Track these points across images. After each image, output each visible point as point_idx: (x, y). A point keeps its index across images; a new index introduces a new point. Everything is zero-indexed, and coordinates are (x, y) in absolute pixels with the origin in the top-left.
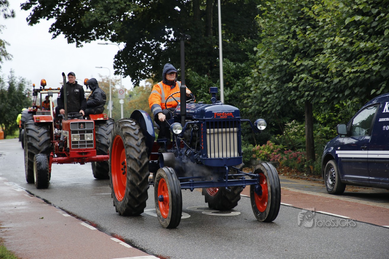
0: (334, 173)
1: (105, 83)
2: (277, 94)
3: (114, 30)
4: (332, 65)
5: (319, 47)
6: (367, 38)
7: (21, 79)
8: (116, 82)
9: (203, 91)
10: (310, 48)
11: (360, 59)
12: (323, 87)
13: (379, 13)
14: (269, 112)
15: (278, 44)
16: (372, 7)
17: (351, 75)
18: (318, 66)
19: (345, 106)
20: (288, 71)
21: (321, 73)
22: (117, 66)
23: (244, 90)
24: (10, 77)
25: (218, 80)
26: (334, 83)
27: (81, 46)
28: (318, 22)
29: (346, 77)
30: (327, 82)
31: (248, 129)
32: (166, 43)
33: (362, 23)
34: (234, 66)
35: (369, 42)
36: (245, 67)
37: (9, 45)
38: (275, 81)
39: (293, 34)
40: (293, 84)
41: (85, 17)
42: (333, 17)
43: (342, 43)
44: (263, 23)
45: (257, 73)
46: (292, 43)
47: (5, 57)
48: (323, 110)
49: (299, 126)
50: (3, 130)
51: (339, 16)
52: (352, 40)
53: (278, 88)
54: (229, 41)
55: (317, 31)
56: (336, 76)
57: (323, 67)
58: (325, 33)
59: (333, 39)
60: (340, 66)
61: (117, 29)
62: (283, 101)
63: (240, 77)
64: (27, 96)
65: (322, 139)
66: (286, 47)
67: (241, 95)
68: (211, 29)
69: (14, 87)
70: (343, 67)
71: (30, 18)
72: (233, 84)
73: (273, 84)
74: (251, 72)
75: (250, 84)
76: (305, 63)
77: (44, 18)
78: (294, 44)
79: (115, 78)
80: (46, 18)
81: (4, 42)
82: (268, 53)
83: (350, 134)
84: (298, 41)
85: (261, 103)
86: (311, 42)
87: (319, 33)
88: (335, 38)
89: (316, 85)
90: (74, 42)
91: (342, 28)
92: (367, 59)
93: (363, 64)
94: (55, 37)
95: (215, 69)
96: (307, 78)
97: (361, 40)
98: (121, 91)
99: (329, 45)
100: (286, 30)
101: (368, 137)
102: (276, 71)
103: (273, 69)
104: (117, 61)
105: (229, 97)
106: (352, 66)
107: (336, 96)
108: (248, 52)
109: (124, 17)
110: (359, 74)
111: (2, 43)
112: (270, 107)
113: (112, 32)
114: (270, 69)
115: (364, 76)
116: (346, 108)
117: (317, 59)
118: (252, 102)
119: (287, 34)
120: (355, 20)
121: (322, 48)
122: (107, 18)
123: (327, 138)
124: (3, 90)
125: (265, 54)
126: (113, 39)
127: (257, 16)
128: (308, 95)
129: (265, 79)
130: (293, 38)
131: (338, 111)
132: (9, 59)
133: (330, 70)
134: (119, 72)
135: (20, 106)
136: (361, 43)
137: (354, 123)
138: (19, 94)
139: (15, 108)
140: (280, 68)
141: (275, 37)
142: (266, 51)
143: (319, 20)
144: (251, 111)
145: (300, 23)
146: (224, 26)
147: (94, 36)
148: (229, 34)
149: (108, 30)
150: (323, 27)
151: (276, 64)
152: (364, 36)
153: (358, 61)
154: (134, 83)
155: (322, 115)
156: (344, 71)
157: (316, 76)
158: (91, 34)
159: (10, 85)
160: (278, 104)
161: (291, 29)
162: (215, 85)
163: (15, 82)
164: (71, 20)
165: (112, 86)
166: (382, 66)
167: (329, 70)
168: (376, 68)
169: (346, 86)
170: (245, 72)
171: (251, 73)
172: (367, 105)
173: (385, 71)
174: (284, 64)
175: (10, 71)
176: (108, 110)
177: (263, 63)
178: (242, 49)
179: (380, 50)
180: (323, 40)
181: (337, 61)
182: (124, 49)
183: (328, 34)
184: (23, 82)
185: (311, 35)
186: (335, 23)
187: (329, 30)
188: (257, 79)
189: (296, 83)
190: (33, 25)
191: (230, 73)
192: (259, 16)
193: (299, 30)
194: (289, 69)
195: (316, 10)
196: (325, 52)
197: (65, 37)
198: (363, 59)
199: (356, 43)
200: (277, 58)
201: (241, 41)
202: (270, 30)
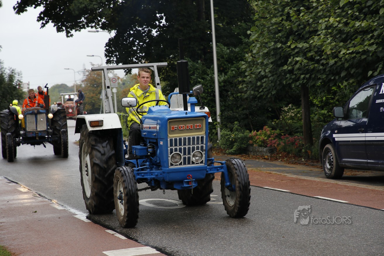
0: (332, 157)
2: (272, 77)
3: (104, 18)
4: (327, 47)
5: (314, 29)
6: (363, 18)
7: (11, 70)
9: (197, 77)
10: (305, 30)
11: (355, 40)
12: (319, 70)
14: (264, 97)
15: (272, 26)
17: (347, 56)
18: (313, 48)
19: (342, 88)
20: (282, 54)
21: (316, 55)
22: (109, 54)
23: (239, 75)
25: (211, 65)
26: (329, 65)
27: (71, 35)
28: (312, 3)
29: (341, 58)
30: (323, 65)
31: (244, 114)
32: (158, 29)
33: (357, 2)
34: (228, 51)
35: (365, 21)
36: (238, 52)
38: (270, 65)
39: (286, 16)
40: (288, 67)
41: (73, 4)
43: (337, 23)
44: (256, 5)
45: (251, 57)
46: (286, 25)
48: (319, 93)
49: (295, 110)
52: (347, 20)
53: (273, 72)
54: (222, 25)
55: (311, 13)
56: (331, 58)
57: (318, 49)
58: (320, 14)
59: (327, 20)
60: (335, 48)
61: (107, 16)
62: (279, 85)
63: (234, 62)
64: (17, 87)
65: (319, 123)
66: (280, 30)
67: (236, 81)
68: (204, 14)
69: (4, 79)
70: (339, 48)
71: (17, 6)
72: (228, 69)
73: (267, 67)
74: (245, 56)
75: (245, 68)
76: (300, 46)
77: (32, 6)
78: (288, 25)
80: (34, 6)
82: (261, 36)
83: (347, 117)
84: (292, 23)
85: (256, 88)
86: (305, 23)
87: (314, 14)
88: (329, 18)
89: (312, 68)
90: (63, 30)
91: (336, 8)
92: (362, 39)
93: (358, 44)
94: (44, 26)
95: (208, 55)
96: (302, 61)
97: (356, 20)
98: (114, 79)
99: (323, 26)
100: (279, 12)
101: (365, 120)
102: (271, 54)
103: (267, 53)
104: (109, 49)
105: (224, 83)
106: (348, 47)
107: (332, 78)
108: (242, 36)
109: (114, 4)
112: (265, 91)
114: (264, 53)
115: (360, 56)
116: (343, 90)
117: (312, 42)
118: (247, 87)
119: (281, 16)
121: (317, 29)
122: (97, 5)
123: (325, 121)
125: (258, 37)
126: (104, 27)
128: (304, 78)
129: (260, 64)
130: (286, 21)
131: (335, 93)
133: (325, 51)
134: (111, 61)
135: (11, 97)
136: (357, 23)
137: (351, 106)
138: (9, 85)
139: (6, 100)
140: (275, 51)
141: (269, 19)
142: (260, 34)
144: (246, 96)
145: (293, 4)
146: (217, 10)
147: (84, 24)
148: (222, 18)
149: (98, 18)
151: (270, 47)
152: (359, 16)
153: (353, 42)
154: (126, 71)
155: (319, 98)
156: (340, 52)
157: (311, 59)
158: (80, 22)
160: (274, 88)
161: (284, 10)
162: (209, 70)
163: (5, 73)
164: (60, 8)
166: (378, 46)
168: (373, 48)
169: (342, 68)
170: (240, 57)
171: (245, 57)
172: (364, 87)
173: (381, 52)
174: (279, 46)
176: (101, 99)
177: (257, 47)
178: (236, 33)
179: (375, 30)
180: (317, 21)
181: (332, 42)
182: (114, 37)
183: (322, 15)
184: (13, 73)
185: (305, 17)
186: (329, 4)
187: (323, 11)
188: (251, 64)
189: (292, 66)
190: (20, 14)
191: (224, 58)
193: (293, 12)
194: (284, 52)
196: (319, 33)
197: (54, 26)
198: (358, 39)
199: (351, 22)
200: (271, 41)
201: (234, 24)
202: (264, 12)
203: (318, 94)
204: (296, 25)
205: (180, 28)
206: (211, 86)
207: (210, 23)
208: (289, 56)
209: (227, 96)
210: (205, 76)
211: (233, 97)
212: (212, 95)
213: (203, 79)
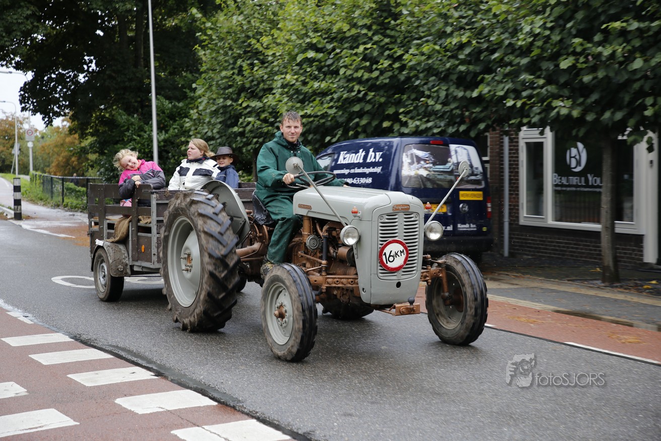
1: (10, 121)
5: (269, 86)
6: (322, 78)
8: (24, 120)
9: (132, 134)
10: (258, 87)
11: (314, 102)
13: (334, 49)
15: (221, 80)
16: (327, 42)
18: (267, 108)
20: (232, 112)
21: (270, 117)
22: (24, 101)
23: (182, 134)
25: (150, 121)
28: (267, 57)
32: (86, 74)
33: (316, 60)
34: (170, 105)
35: (324, 82)
36: (182, 107)
38: (218, 125)
39: (238, 70)
40: (239, 129)
42: (284, 52)
43: (294, 81)
44: (205, 54)
45: (197, 114)
49: (246, 178)
51: (290, 50)
52: (305, 79)
53: (222, 133)
54: (164, 75)
55: (266, 67)
57: (273, 109)
58: (276, 69)
59: (283, 77)
61: (22, 54)
63: (177, 119)
67: (178, 141)
68: (142, 60)
72: (169, 127)
73: (215, 127)
75: (189, 127)
76: (253, 104)
78: (240, 81)
79: (22, 116)
82: (209, 91)
84: (245, 78)
86: (259, 79)
87: (269, 69)
88: (286, 75)
89: (266, 131)
91: (294, 65)
92: (321, 101)
93: (316, 107)
95: (146, 109)
96: (255, 122)
97: (315, 80)
98: (30, 131)
99: (279, 84)
100: (230, 64)
102: (220, 112)
103: (215, 110)
104: (24, 94)
105: (164, 142)
106: (305, 108)
108: (187, 89)
109: (32, 40)
110: (311, 119)
113: (15, 58)
114: (211, 110)
115: (318, 121)
117: (266, 101)
119: (233, 68)
120: (307, 57)
121: (272, 87)
122: (9, 41)
125: (206, 91)
126: (18, 67)
127: (196, 47)
129: (207, 122)
130: (238, 74)
134: (27, 108)
136: (315, 83)
140: (224, 108)
141: (218, 72)
142: (208, 88)
143: (269, 54)
145: (247, 57)
146: (158, 57)
148: (164, 67)
149: (11, 55)
150: (272, 62)
151: (218, 104)
152: (319, 75)
153: (311, 104)
154: (45, 122)
157: (265, 121)
161: (236, 63)
162: (146, 127)
165: (20, 125)
166: (338, 110)
168: (332, 112)
170: (183, 113)
171: (190, 114)
172: (322, 155)
173: (341, 116)
174: (228, 104)
176: (14, 154)
177: (204, 103)
178: (180, 86)
179: (335, 92)
180: (271, 78)
181: (289, 102)
182: (31, 81)
183: (278, 70)
185: (259, 72)
186: (286, 59)
187: (280, 66)
188: (197, 122)
189: (243, 127)
191: (165, 114)
192: (199, 46)
193: (246, 65)
195: (265, 42)
196: (275, 91)
198: (317, 102)
199: (310, 82)
200: (220, 97)
201: (179, 75)
202: (212, 64)
204: (249, 80)
205: (114, 75)
206: (148, 145)
207: (149, 71)
208: (240, 115)
209: (168, 158)
210: (142, 133)
211: (175, 159)
212: (149, 155)
213: (139, 136)
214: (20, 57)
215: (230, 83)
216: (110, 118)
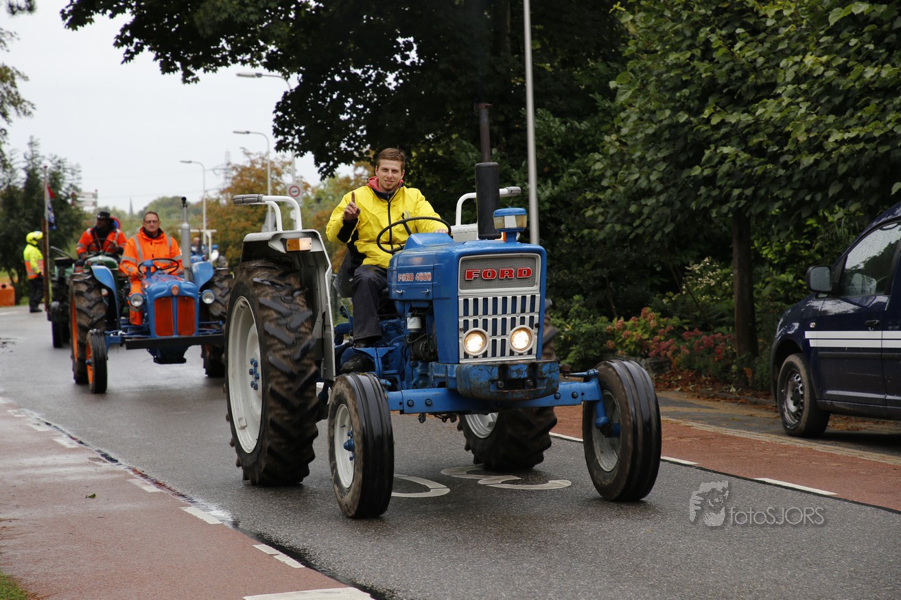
0: (801, 385)
1: (258, 170)
2: (665, 195)
3: (273, 43)
4: (797, 126)
5: (767, 80)
6: (884, 56)
7: (54, 162)
8: (283, 167)
10: (744, 83)
11: (865, 109)
12: (775, 177)
14: (647, 240)
15: (667, 72)
17: (844, 149)
18: (763, 126)
19: (832, 222)
20: (690, 137)
21: (770, 142)
22: (283, 129)
23: (586, 186)
24: (28, 157)
25: (523, 160)
26: (801, 167)
27: (193, 79)
28: (763, 20)
29: (831, 152)
30: (785, 165)
31: (595, 279)
32: (400, 73)
33: (871, 19)
34: (563, 128)
35: (888, 65)
36: (587, 130)
37: (25, 78)
38: (660, 164)
39: (702, 50)
40: (703, 171)
41: (201, 12)
42: (800, 7)
43: (822, 68)
44: (633, 21)
45: (617, 144)
46: (702, 70)
47: (17, 109)
48: (776, 232)
49: (719, 271)
50: (13, 284)
51: (813, 3)
52: (847, 62)
53: (668, 181)
54: (551, 67)
55: (762, 42)
56: (806, 152)
57: (776, 127)
58: (781, 46)
59: (799, 60)
60: (817, 127)
61: (280, 39)
62: (681, 211)
63: (576, 155)
64: (69, 201)
65: (776, 303)
66: (686, 81)
67: (579, 199)
68: (508, 39)
69: (39, 181)
70: (824, 128)
71: (70, 11)
72: (560, 171)
73: (655, 170)
74: (602, 141)
75: (601, 170)
76: (733, 119)
77: (104, 12)
78: (706, 71)
79: (280, 159)
80: (109, 12)
81: (14, 71)
82: (642, 96)
83: (839, 290)
84: (715, 66)
85: (627, 218)
86: (747, 67)
87: (767, 45)
88: (804, 57)
89: (759, 172)
90: (176, 69)
91: (822, 33)
92: (882, 107)
93: (871, 120)
94: (131, 58)
95: (516, 136)
96: (737, 155)
97: (868, 62)
98: (294, 189)
99: (790, 76)
100: (685, 38)
101: (883, 299)
102: (663, 138)
103: (654, 134)
104: (283, 116)
105: (551, 203)
106: (845, 125)
107: (808, 198)
109: (297, 10)
110: (862, 145)
111: (9, 74)
112: (649, 225)
113: (268, 46)
114: (646, 135)
115: (876, 149)
116: (833, 227)
117: (760, 111)
118: (606, 214)
119: (690, 47)
120: (852, 13)
121: (773, 81)
122: (256, 13)
123: (787, 300)
124: (12, 188)
125: (634, 96)
126: (273, 64)
127: (615, 6)
128: (740, 197)
129: (637, 160)
130: (702, 59)
131: (813, 234)
132: (25, 112)
133: (793, 136)
134: (289, 144)
136: (868, 69)
137: (849, 265)
140: (673, 130)
141: (661, 55)
142: (639, 90)
143: (767, 12)
144: (602, 235)
145: (719, 21)
146: (539, 31)
147: (226, 56)
148: (551, 50)
149: (260, 41)
150: (775, 31)
151: (661, 121)
152: (876, 51)
153: (859, 114)
154: (322, 169)
155: (774, 244)
156: (827, 137)
157: (759, 151)
158: (218, 51)
159: (28, 175)
160: (669, 219)
161: (697, 35)
162: (516, 172)
163: (41, 169)
164: (170, 18)
165: (276, 177)
167: (790, 137)
169: (832, 174)
170: (589, 143)
171: (602, 144)
172: (883, 220)
174: (682, 120)
175: (29, 141)
177: (630, 120)
178: (583, 87)
180: (775, 63)
181: (809, 114)
182: (296, 89)
183: (788, 47)
184: (59, 167)
185: (746, 52)
186: (804, 22)
187: (790, 39)
188: (617, 160)
189: (711, 167)
190: (77, 29)
191: (553, 145)
192: (621, 6)
193: (720, 39)
194: (694, 134)
196: (779, 91)
197: (156, 59)
198: (871, 108)
199: (856, 68)
200: (664, 106)
201: (580, 65)
202: (649, 39)
203: (773, 234)
204: (724, 69)
205: (453, 70)
207: (522, 60)
209: (558, 234)
211: (572, 237)
214: (276, 45)
215: (684, 78)
216: (446, 157)
